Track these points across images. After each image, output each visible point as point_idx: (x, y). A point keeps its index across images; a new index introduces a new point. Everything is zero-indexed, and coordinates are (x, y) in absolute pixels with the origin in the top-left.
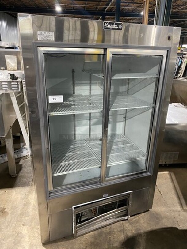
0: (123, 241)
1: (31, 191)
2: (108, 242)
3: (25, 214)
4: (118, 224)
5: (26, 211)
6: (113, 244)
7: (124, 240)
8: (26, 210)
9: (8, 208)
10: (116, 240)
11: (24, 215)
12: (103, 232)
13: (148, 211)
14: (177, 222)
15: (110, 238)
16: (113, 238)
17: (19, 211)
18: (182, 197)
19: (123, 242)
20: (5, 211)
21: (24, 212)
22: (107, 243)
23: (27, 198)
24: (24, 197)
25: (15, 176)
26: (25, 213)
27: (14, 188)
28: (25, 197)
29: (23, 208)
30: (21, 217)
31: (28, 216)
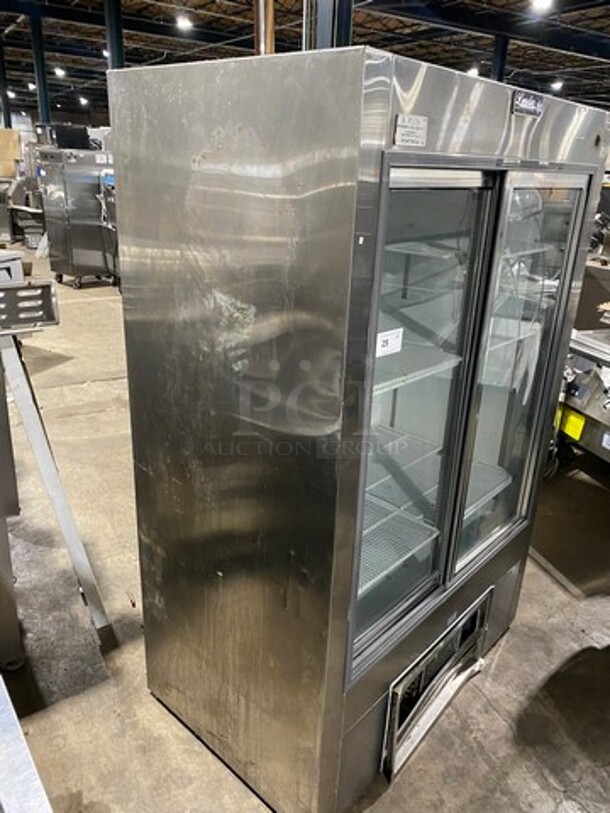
0: (510, 731)
1: (130, 694)
2: (481, 754)
3: (174, 782)
4: (466, 691)
5: (169, 770)
6: (495, 753)
7: (511, 728)
8: (164, 769)
9: (91, 789)
10: (493, 737)
11: (173, 787)
12: (447, 730)
13: (508, 629)
14: (583, 631)
15: (475, 738)
16: (485, 737)
17: (140, 778)
18: (550, 567)
19: (514, 736)
20: (85, 802)
21: (164, 775)
22: (479, 758)
23: (135, 725)
24: (119, 726)
25: (21, 664)
26: (169, 776)
27: (50, 708)
28: (122, 722)
29: (149, 764)
30: (167, 796)
31: (191, 783)
